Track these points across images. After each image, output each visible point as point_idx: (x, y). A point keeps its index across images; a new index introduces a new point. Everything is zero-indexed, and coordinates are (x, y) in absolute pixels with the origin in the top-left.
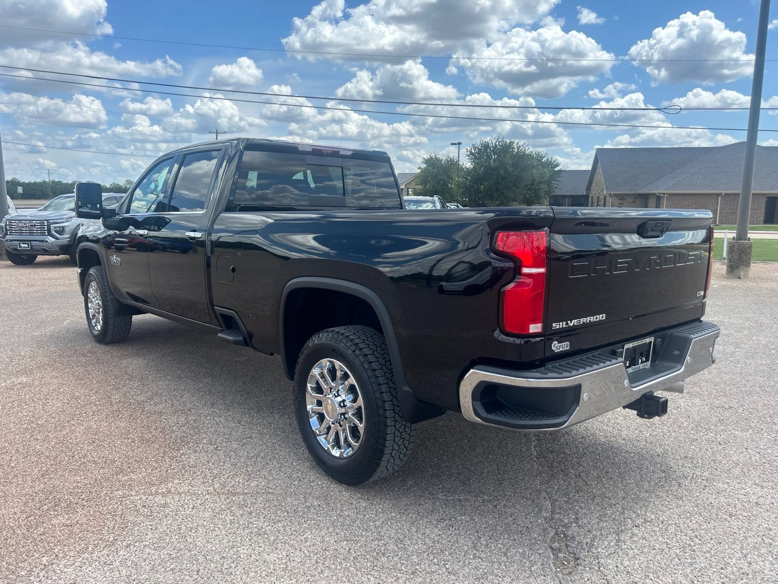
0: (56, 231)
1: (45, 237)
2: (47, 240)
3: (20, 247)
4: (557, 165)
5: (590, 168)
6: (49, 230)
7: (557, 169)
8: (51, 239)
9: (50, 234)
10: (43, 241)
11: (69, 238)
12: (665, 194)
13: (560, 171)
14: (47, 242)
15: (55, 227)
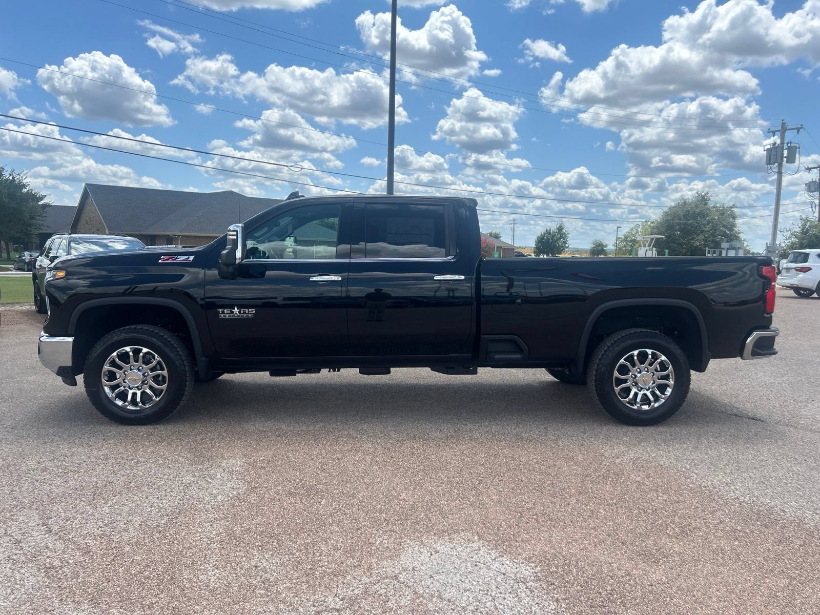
4: (41, 198)
5: (76, 204)
7: (41, 203)
12: (179, 236)
13: (46, 206)
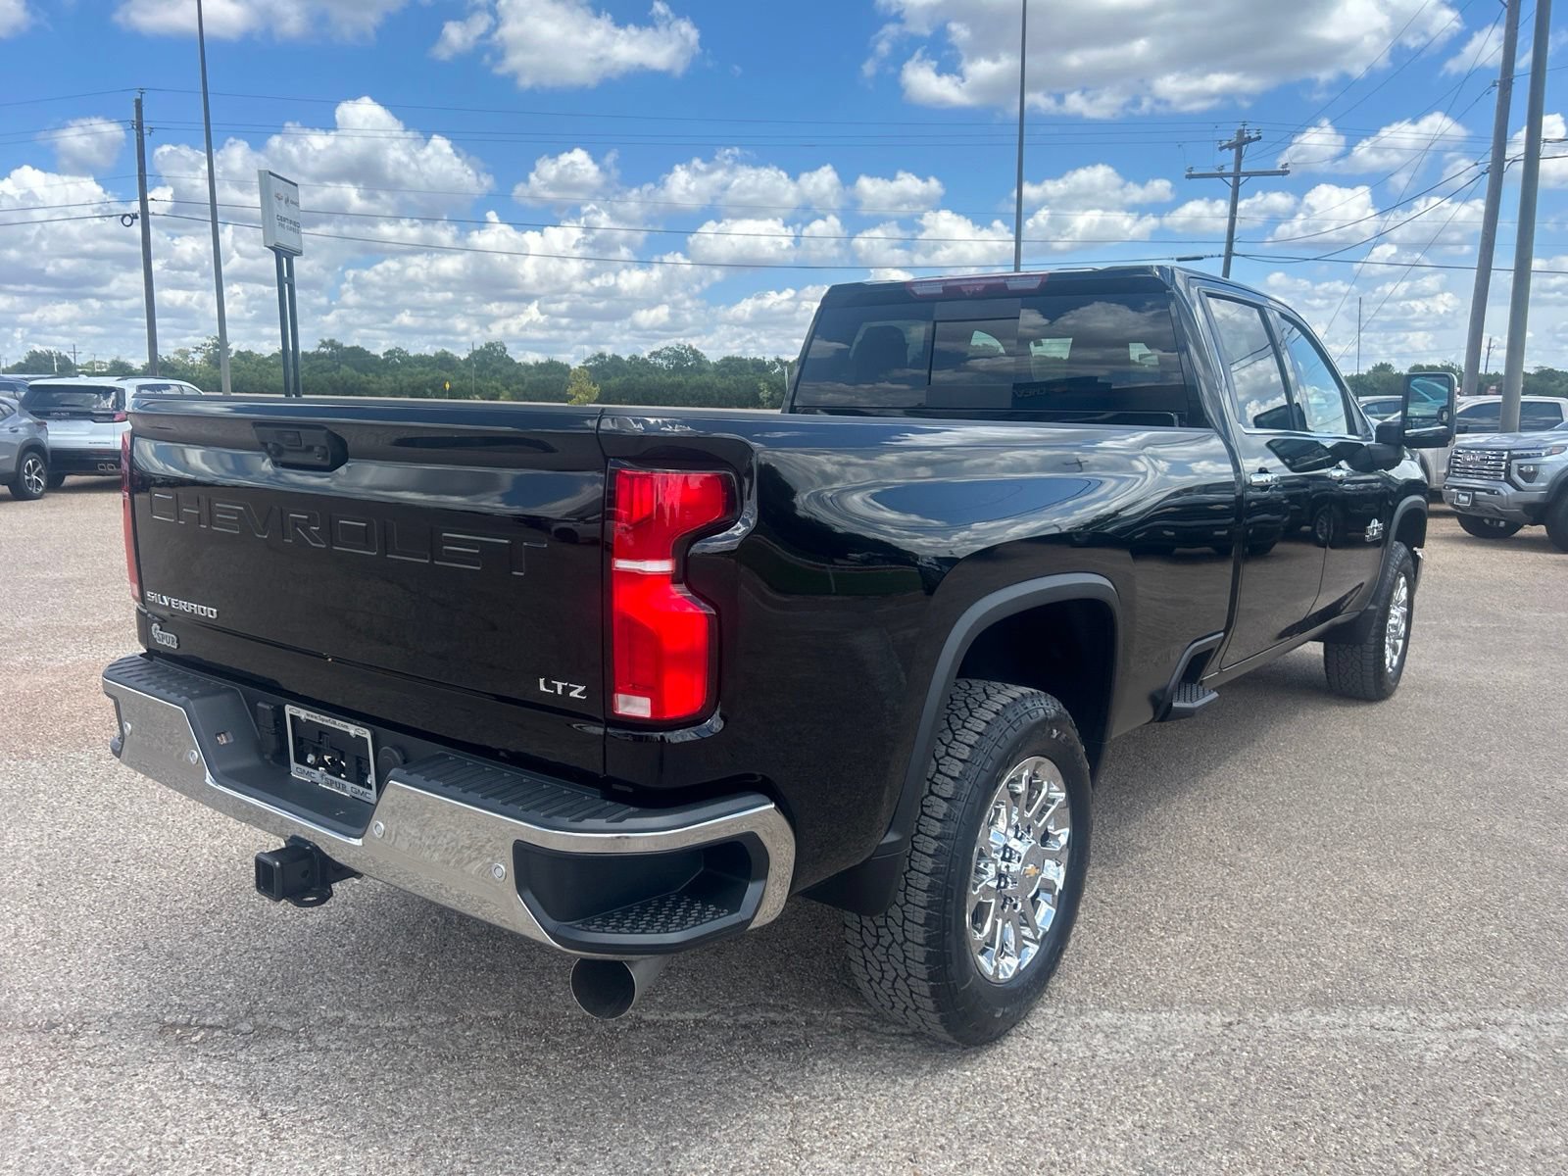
0: (1521, 474)
1: (1498, 483)
2: (1501, 490)
3: (1458, 500)
6: (1508, 471)
8: (1507, 490)
9: (1509, 480)
10: (1492, 492)
11: (1543, 489)
14: (1499, 494)
15: (1521, 466)
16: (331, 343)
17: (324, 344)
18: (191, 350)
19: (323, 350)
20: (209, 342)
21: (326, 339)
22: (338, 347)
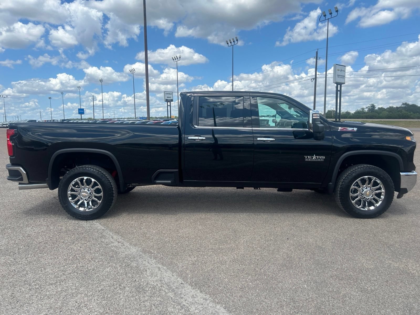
16: (406, 104)
17: (403, 104)
18: (365, 108)
19: (402, 106)
20: (370, 105)
21: (404, 103)
22: (408, 105)
